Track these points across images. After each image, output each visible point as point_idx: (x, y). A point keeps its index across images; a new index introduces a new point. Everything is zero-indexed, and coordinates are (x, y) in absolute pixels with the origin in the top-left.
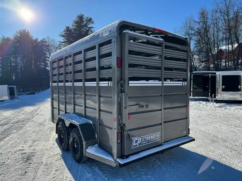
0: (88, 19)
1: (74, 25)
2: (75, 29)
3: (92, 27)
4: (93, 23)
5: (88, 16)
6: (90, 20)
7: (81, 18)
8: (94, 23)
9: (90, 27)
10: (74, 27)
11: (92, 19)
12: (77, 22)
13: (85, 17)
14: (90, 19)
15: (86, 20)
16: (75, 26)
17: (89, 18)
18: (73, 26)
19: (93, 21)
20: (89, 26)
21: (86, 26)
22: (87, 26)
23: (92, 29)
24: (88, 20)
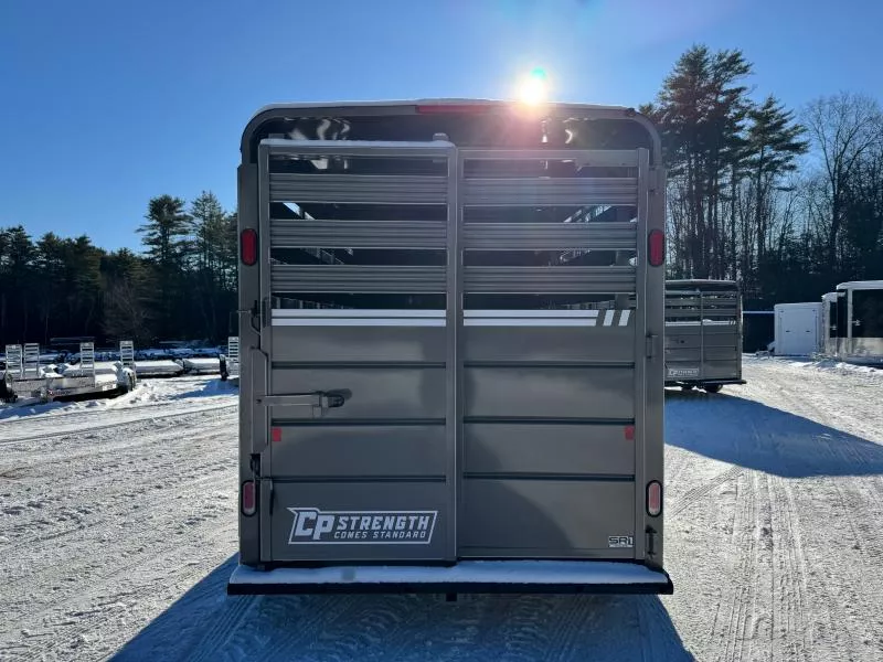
0: (725, 60)
1: (668, 95)
2: (671, 108)
3: (739, 90)
4: (745, 70)
5: (723, 51)
6: (732, 64)
7: (694, 63)
8: (750, 69)
9: (732, 92)
10: (669, 103)
11: (740, 58)
12: (676, 84)
13: (712, 54)
14: (734, 60)
15: (716, 68)
16: (672, 99)
17: (729, 55)
18: (666, 99)
19: (743, 64)
20: (726, 87)
21: (714, 89)
22: (719, 87)
23: (742, 96)
24: (724, 64)
